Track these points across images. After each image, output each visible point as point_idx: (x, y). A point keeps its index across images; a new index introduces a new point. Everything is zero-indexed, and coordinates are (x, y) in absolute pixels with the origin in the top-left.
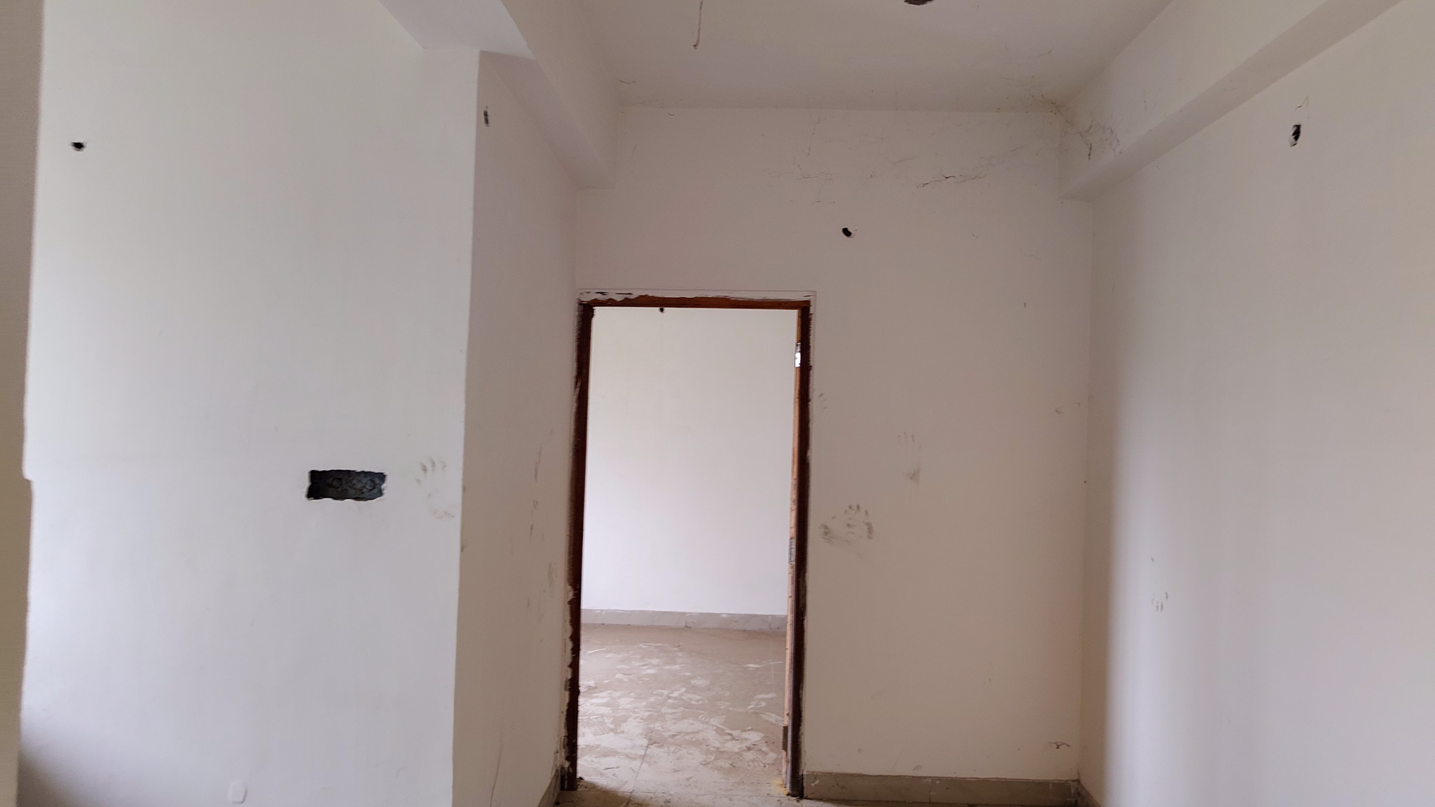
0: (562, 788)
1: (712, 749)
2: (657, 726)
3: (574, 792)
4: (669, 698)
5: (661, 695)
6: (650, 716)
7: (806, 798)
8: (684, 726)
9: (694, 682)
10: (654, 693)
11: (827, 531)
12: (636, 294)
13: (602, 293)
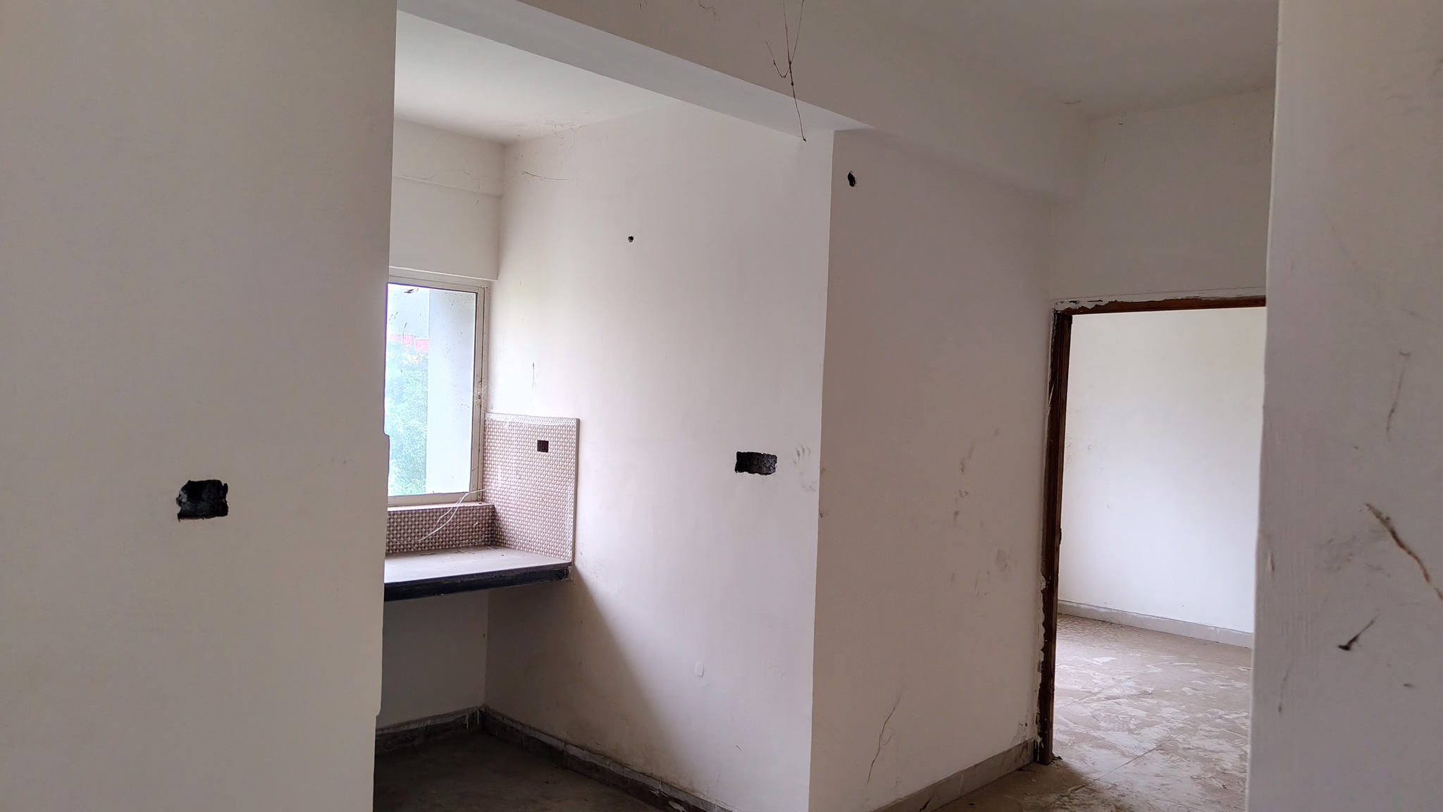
0: (1035, 760)
3: (1043, 767)
8: (1210, 744)
12: (1105, 301)
13: (1074, 302)
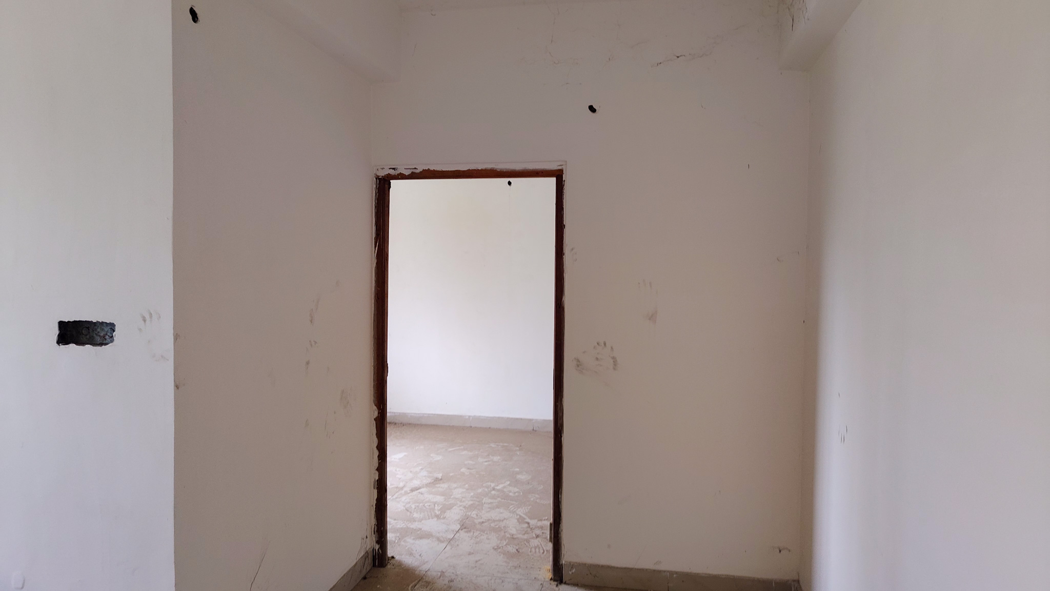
0: (374, 565)
1: (509, 536)
2: (474, 514)
3: (382, 569)
4: (494, 489)
5: (488, 487)
6: (472, 504)
7: (565, 583)
8: (494, 515)
9: (519, 477)
10: (484, 485)
11: (579, 364)
12: (420, 170)
13: (394, 169)
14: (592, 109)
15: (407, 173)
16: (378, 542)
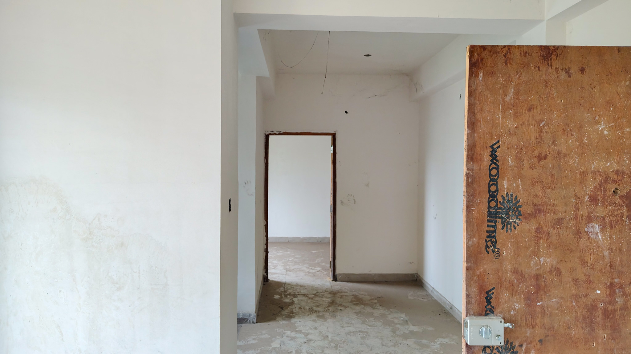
0: (264, 281)
1: (306, 272)
2: (288, 267)
3: (267, 282)
4: (289, 260)
7: (338, 281)
8: (296, 267)
11: (342, 202)
12: (282, 132)
13: (272, 131)
14: (346, 112)
15: (277, 133)
16: (266, 272)
